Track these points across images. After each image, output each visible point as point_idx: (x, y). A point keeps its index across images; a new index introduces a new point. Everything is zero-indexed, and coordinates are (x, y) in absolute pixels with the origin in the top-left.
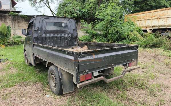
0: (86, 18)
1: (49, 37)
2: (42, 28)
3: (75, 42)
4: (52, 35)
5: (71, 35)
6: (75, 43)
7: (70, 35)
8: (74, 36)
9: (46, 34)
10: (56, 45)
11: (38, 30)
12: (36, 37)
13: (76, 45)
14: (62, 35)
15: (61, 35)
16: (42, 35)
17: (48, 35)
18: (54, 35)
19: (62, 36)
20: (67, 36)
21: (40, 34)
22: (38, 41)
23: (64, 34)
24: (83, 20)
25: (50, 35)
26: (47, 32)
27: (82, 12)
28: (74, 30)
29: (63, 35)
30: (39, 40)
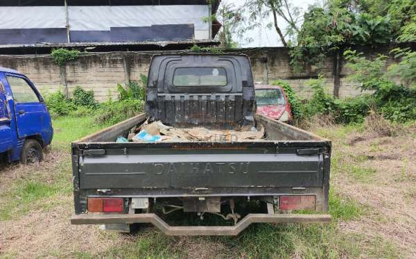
0: (384, 42)
1: (180, 102)
2: (165, 81)
3: (247, 115)
4: (187, 97)
5: (236, 96)
6: (248, 118)
7: (232, 97)
8: (244, 100)
9: (173, 95)
10: (197, 121)
11: (155, 87)
12: (152, 102)
13: (249, 123)
14: (210, 96)
15: (207, 96)
16: (164, 96)
17: (178, 97)
18: (191, 96)
19: (211, 98)
20: (223, 99)
21: (159, 95)
22: (157, 110)
23: (217, 94)
24: (352, 50)
25: (181, 97)
26: (174, 90)
27: (369, 26)
28: (245, 83)
29: (213, 97)
30: (158, 107)
